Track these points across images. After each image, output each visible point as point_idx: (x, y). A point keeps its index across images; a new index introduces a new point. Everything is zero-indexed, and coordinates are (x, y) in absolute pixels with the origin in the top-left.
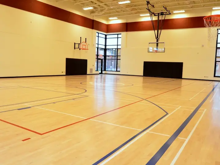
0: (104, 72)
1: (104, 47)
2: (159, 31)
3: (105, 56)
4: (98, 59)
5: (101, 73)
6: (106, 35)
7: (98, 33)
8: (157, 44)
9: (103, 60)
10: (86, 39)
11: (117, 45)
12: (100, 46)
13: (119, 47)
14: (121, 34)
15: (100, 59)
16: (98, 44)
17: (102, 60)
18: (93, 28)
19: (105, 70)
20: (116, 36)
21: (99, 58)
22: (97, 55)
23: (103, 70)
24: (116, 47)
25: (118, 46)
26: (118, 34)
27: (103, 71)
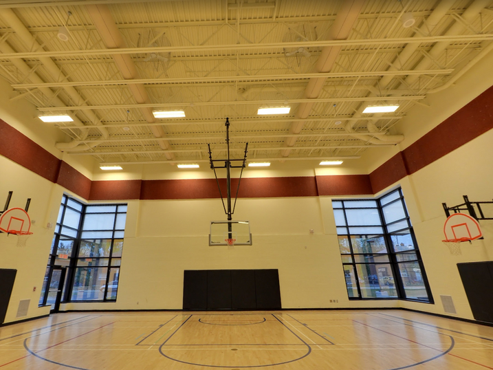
0: (63, 307)
1: (74, 234)
2: (233, 201)
3: (74, 258)
4: (52, 267)
5: (56, 311)
6: (84, 206)
7: (67, 197)
8: (230, 225)
9: (68, 269)
10: (29, 200)
11: (114, 231)
12: (64, 232)
13: (118, 235)
14: (126, 205)
15: (59, 267)
16: (61, 225)
17: (64, 270)
18: (55, 180)
19: (67, 300)
20: (113, 209)
21: (56, 263)
22: (54, 257)
23: (62, 300)
24: (109, 235)
25: (116, 233)
26: (117, 205)
27: (61, 305)
